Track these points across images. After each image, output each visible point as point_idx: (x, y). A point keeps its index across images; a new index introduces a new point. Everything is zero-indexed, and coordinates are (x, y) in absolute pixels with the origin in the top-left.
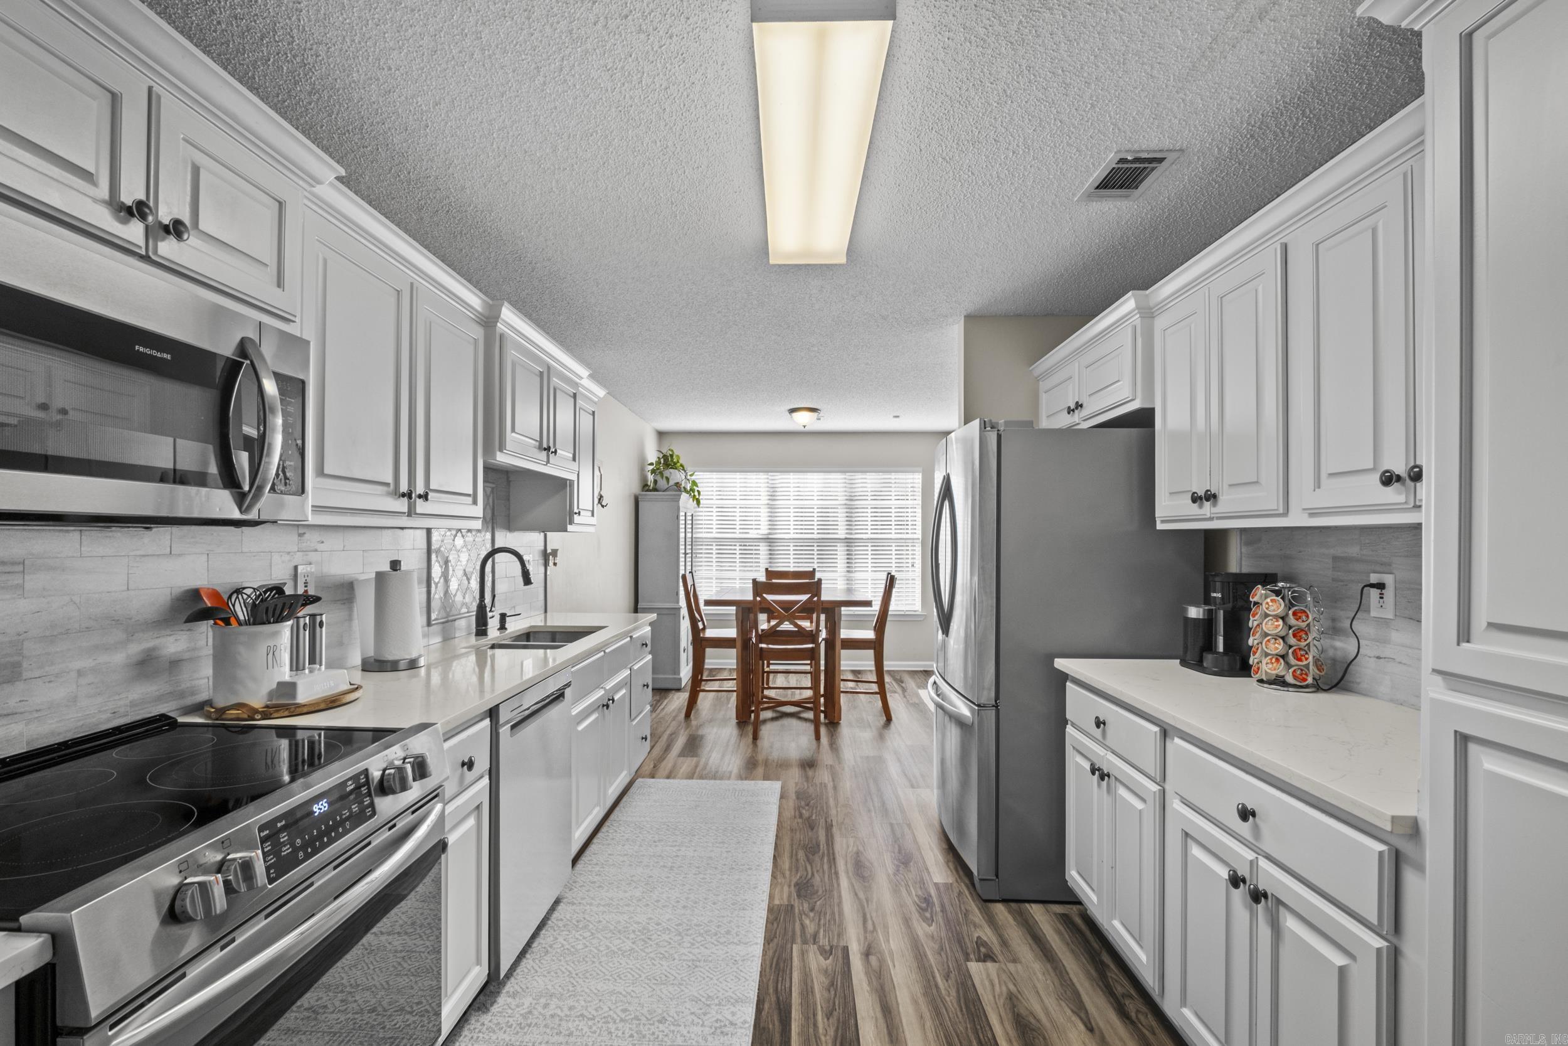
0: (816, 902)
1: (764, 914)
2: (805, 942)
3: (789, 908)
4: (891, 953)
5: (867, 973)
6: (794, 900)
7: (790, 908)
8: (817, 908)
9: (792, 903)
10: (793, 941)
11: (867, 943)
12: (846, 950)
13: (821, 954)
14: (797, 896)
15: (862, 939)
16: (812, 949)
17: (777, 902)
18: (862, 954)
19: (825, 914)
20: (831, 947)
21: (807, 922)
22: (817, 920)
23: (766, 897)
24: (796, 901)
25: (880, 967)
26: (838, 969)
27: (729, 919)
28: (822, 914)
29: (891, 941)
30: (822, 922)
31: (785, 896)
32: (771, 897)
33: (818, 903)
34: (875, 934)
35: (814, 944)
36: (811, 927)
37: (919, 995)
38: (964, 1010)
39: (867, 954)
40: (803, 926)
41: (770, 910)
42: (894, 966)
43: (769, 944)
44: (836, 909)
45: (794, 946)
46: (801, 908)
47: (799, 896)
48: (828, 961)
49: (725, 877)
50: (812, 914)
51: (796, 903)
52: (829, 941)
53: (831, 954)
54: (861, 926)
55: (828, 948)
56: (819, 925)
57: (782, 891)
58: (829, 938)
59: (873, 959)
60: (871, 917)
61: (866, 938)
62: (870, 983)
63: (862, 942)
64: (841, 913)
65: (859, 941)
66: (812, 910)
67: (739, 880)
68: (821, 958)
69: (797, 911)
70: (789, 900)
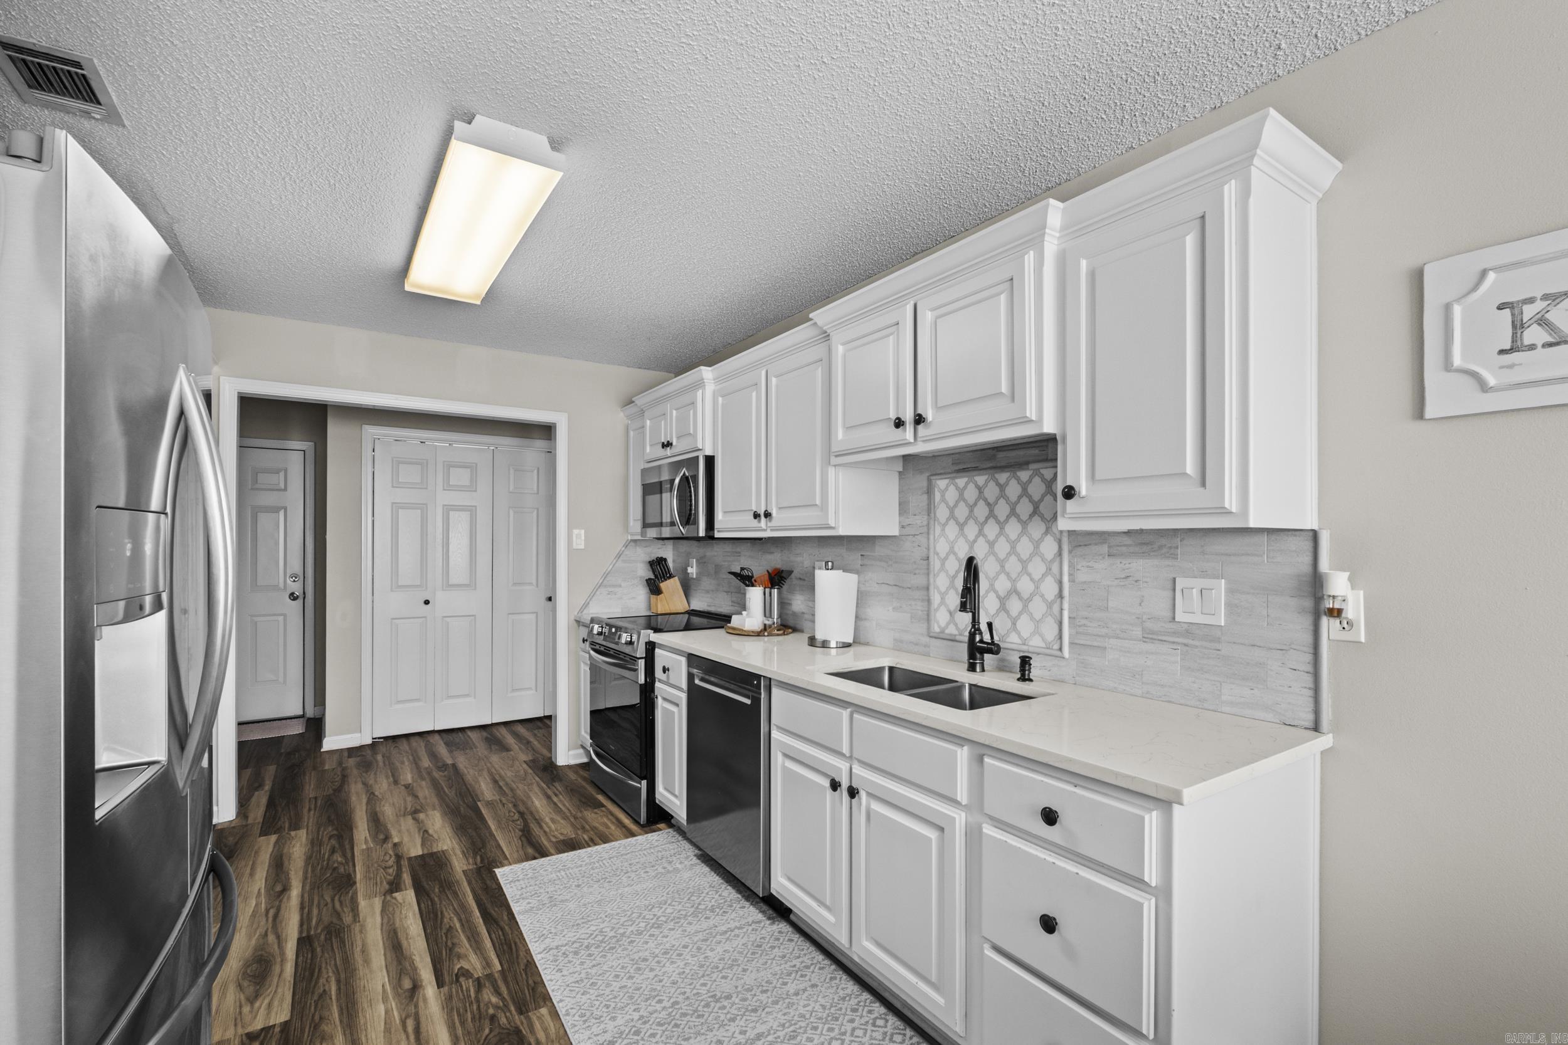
0: (491, 1031)
1: (550, 986)
2: (490, 977)
3: (524, 1009)
4: (385, 999)
5: (415, 969)
6: (522, 1023)
7: (522, 1009)
8: (487, 1022)
9: (522, 1016)
10: (503, 972)
11: (415, 1000)
12: (440, 984)
13: (468, 970)
14: (520, 1031)
15: (421, 1004)
16: (478, 969)
17: (544, 1011)
18: (421, 986)
19: (473, 1018)
20: (457, 980)
21: (494, 1000)
22: (482, 1005)
23: (561, 1008)
24: (519, 1023)
25: (400, 979)
26: (446, 964)
27: (585, 966)
28: (477, 1016)
29: (383, 1013)
30: (475, 1007)
31: (537, 1025)
32: (555, 1014)
33: (487, 1031)
34: (404, 1016)
35: (478, 979)
36: (489, 996)
37: (361, 968)
38: (317, 970)
39: (416, 987)
40: (497, 992)
41: (546, 998)
42: (383, 986)
43: (528, 961)
44: (460, 1032)
45: (500, 968)
46: (508, 1014)
47: (518, 1032)
48: (458, 966)
49: (636, 1016)
50: (491, 1011)
51: (517, 1018)
52: (461, 986)
53: (456, 975)
54: (423, 1019)
55: (462, 979)
56: (478, 1001)
57: (545, 1030)
58: (462, 991)
59: (407, 984)
60: (408, 1037)
61: (416, 1006)
62: (412, 963)
63: (421, 1000)
64: (451, 1028)
65: (425, 1000)
66: (493, 1018)
67: (614, 1019)
68: (467, 966)
69: (512, 1008)
70: (529, 1019)
